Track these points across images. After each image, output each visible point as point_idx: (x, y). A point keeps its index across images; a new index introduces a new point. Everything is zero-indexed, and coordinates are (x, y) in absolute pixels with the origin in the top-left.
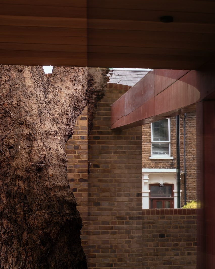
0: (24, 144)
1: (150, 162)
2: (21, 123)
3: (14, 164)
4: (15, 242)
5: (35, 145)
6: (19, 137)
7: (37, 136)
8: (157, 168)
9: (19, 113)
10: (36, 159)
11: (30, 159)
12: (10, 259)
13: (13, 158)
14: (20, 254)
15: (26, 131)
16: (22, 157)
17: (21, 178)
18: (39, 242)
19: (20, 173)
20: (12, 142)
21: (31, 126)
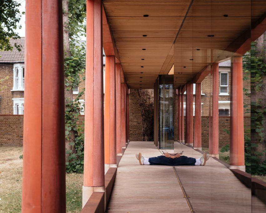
0: (148, 100)
1: (219, 97)
2: (147, 95)
3: (146, 104)
4: (146, 120)
5: (150, 100)
6: (147, 98)
7: (151, 98)
8: (222, 101)
9: (147, 93)
10: (151, 103)
11: (149, 103)
12: (145, 124)
13: (146, 103)
14: (147, 123)
15: (148, 97)
16: (147, 102)
17: (147, 107)
18: (151, 120)
19: (147, 106)
20: (145, 99)
21: (149, 96)
